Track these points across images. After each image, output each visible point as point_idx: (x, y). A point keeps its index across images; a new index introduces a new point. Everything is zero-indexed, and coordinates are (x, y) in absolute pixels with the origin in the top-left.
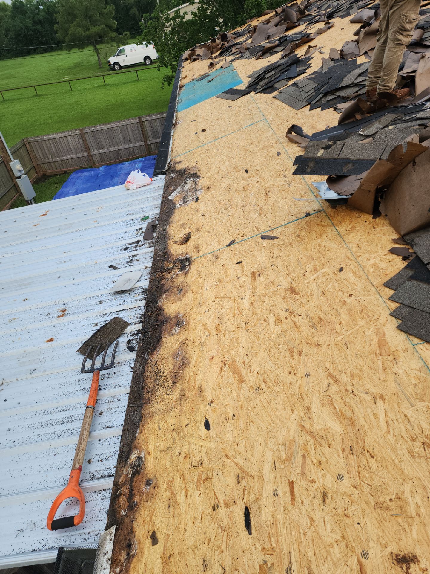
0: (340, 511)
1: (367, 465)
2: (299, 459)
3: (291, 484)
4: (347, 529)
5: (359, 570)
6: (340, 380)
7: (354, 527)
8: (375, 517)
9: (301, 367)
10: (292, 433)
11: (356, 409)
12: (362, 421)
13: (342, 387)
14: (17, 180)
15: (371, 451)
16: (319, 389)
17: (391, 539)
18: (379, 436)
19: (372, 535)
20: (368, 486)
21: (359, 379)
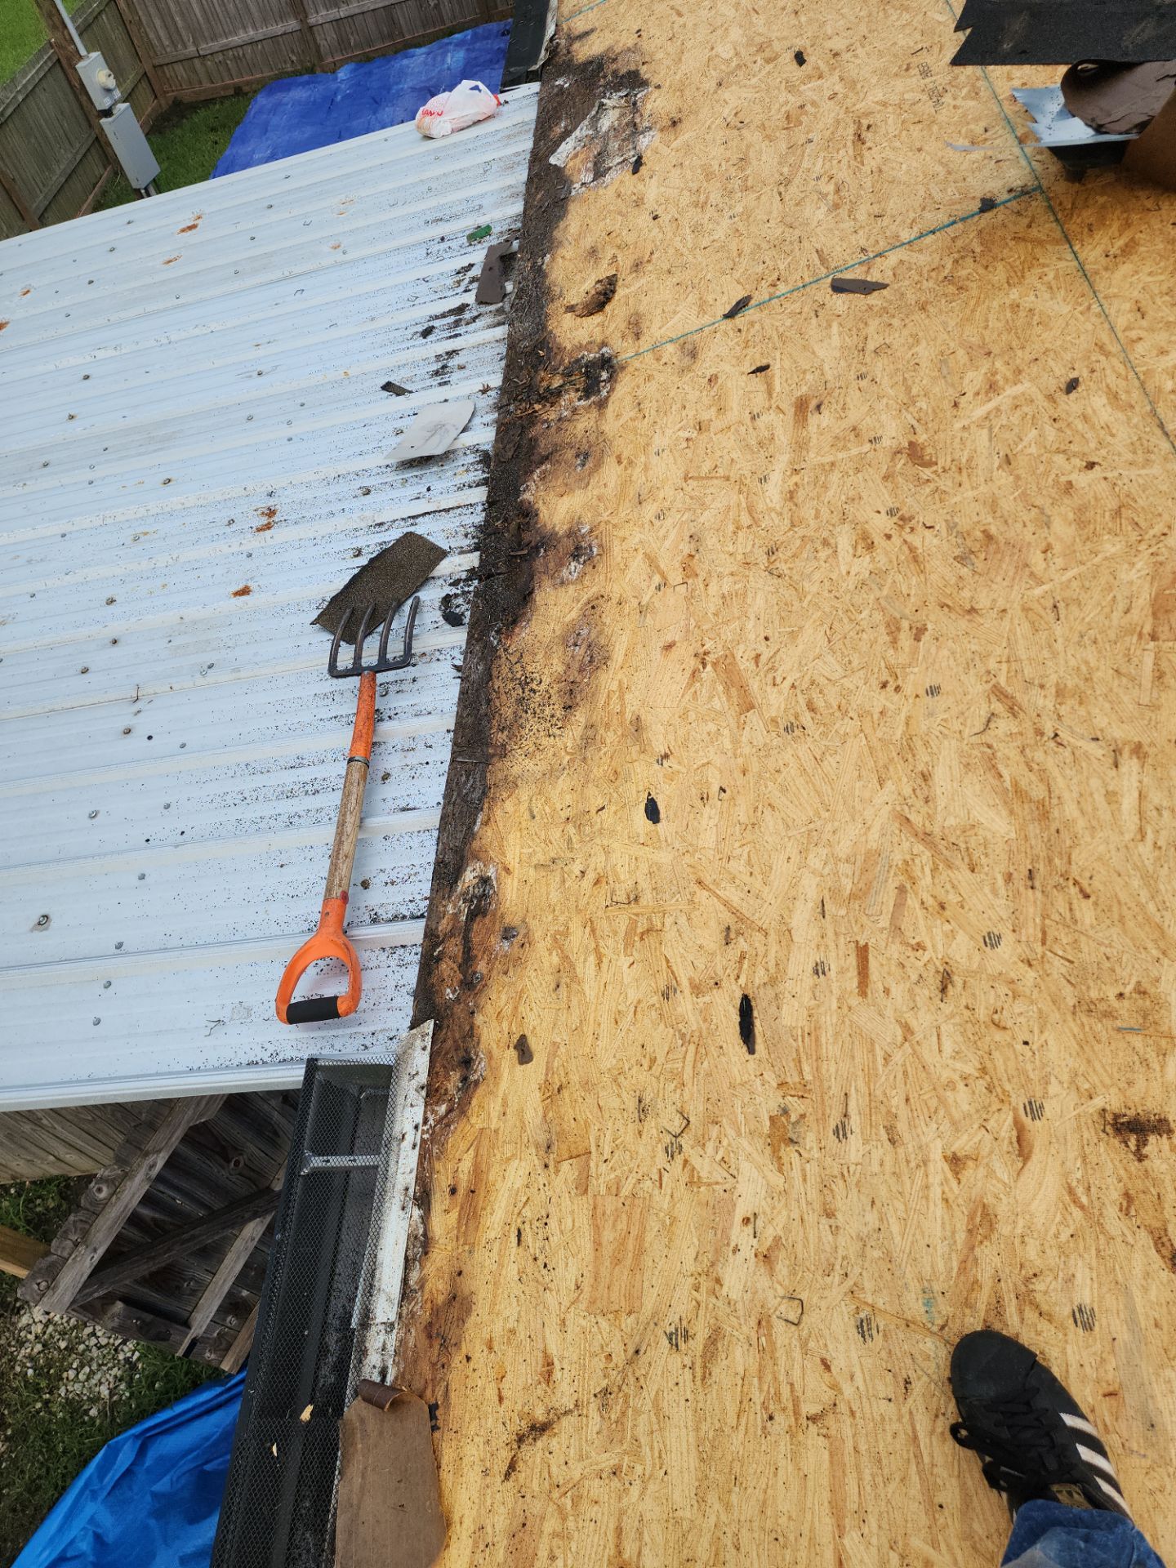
0: (982, 1014)
1: (1068, 915)
2: (889, 897)
3: (863, 952)
4: (996, 1055)
5: (1014, 1140)
6: (1025, 705)
7: (1014, 1050)
8: (1071, 1030)
9: (916, 670)
10: (874, 834)
11: (1060, 779)
12: (1071, 810)
13: (1028, 724)
14: (103, 121)
15: (1085, 883)
16: (961, 728)
17: (1108, 1081)
18: (1112, 847)
19: (1057, 1070)
20: (1062, 961)
21: (1081, 703)
